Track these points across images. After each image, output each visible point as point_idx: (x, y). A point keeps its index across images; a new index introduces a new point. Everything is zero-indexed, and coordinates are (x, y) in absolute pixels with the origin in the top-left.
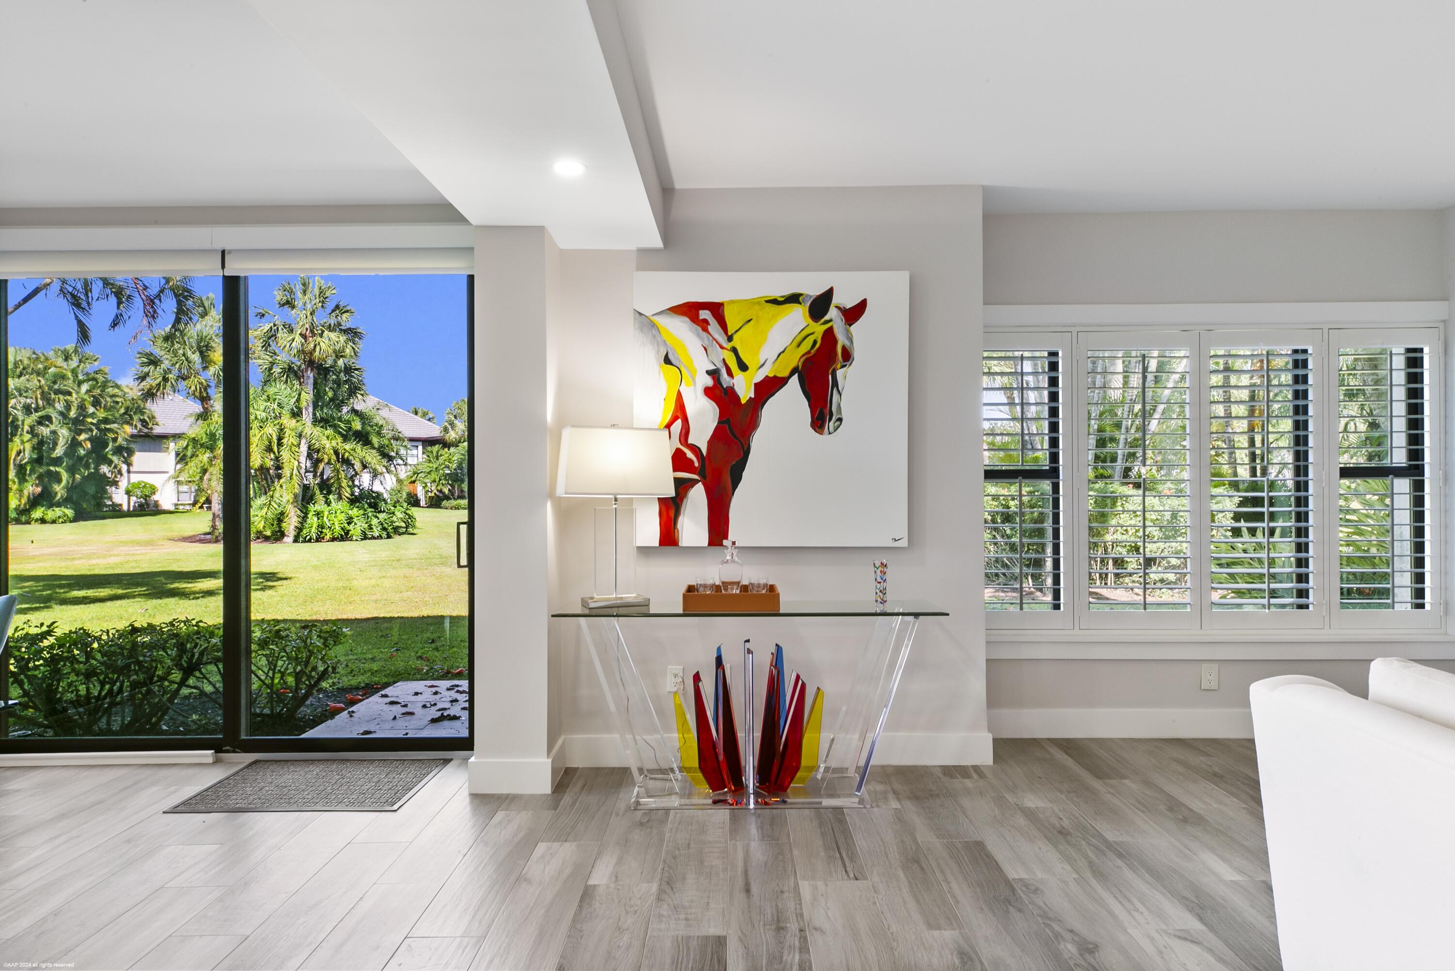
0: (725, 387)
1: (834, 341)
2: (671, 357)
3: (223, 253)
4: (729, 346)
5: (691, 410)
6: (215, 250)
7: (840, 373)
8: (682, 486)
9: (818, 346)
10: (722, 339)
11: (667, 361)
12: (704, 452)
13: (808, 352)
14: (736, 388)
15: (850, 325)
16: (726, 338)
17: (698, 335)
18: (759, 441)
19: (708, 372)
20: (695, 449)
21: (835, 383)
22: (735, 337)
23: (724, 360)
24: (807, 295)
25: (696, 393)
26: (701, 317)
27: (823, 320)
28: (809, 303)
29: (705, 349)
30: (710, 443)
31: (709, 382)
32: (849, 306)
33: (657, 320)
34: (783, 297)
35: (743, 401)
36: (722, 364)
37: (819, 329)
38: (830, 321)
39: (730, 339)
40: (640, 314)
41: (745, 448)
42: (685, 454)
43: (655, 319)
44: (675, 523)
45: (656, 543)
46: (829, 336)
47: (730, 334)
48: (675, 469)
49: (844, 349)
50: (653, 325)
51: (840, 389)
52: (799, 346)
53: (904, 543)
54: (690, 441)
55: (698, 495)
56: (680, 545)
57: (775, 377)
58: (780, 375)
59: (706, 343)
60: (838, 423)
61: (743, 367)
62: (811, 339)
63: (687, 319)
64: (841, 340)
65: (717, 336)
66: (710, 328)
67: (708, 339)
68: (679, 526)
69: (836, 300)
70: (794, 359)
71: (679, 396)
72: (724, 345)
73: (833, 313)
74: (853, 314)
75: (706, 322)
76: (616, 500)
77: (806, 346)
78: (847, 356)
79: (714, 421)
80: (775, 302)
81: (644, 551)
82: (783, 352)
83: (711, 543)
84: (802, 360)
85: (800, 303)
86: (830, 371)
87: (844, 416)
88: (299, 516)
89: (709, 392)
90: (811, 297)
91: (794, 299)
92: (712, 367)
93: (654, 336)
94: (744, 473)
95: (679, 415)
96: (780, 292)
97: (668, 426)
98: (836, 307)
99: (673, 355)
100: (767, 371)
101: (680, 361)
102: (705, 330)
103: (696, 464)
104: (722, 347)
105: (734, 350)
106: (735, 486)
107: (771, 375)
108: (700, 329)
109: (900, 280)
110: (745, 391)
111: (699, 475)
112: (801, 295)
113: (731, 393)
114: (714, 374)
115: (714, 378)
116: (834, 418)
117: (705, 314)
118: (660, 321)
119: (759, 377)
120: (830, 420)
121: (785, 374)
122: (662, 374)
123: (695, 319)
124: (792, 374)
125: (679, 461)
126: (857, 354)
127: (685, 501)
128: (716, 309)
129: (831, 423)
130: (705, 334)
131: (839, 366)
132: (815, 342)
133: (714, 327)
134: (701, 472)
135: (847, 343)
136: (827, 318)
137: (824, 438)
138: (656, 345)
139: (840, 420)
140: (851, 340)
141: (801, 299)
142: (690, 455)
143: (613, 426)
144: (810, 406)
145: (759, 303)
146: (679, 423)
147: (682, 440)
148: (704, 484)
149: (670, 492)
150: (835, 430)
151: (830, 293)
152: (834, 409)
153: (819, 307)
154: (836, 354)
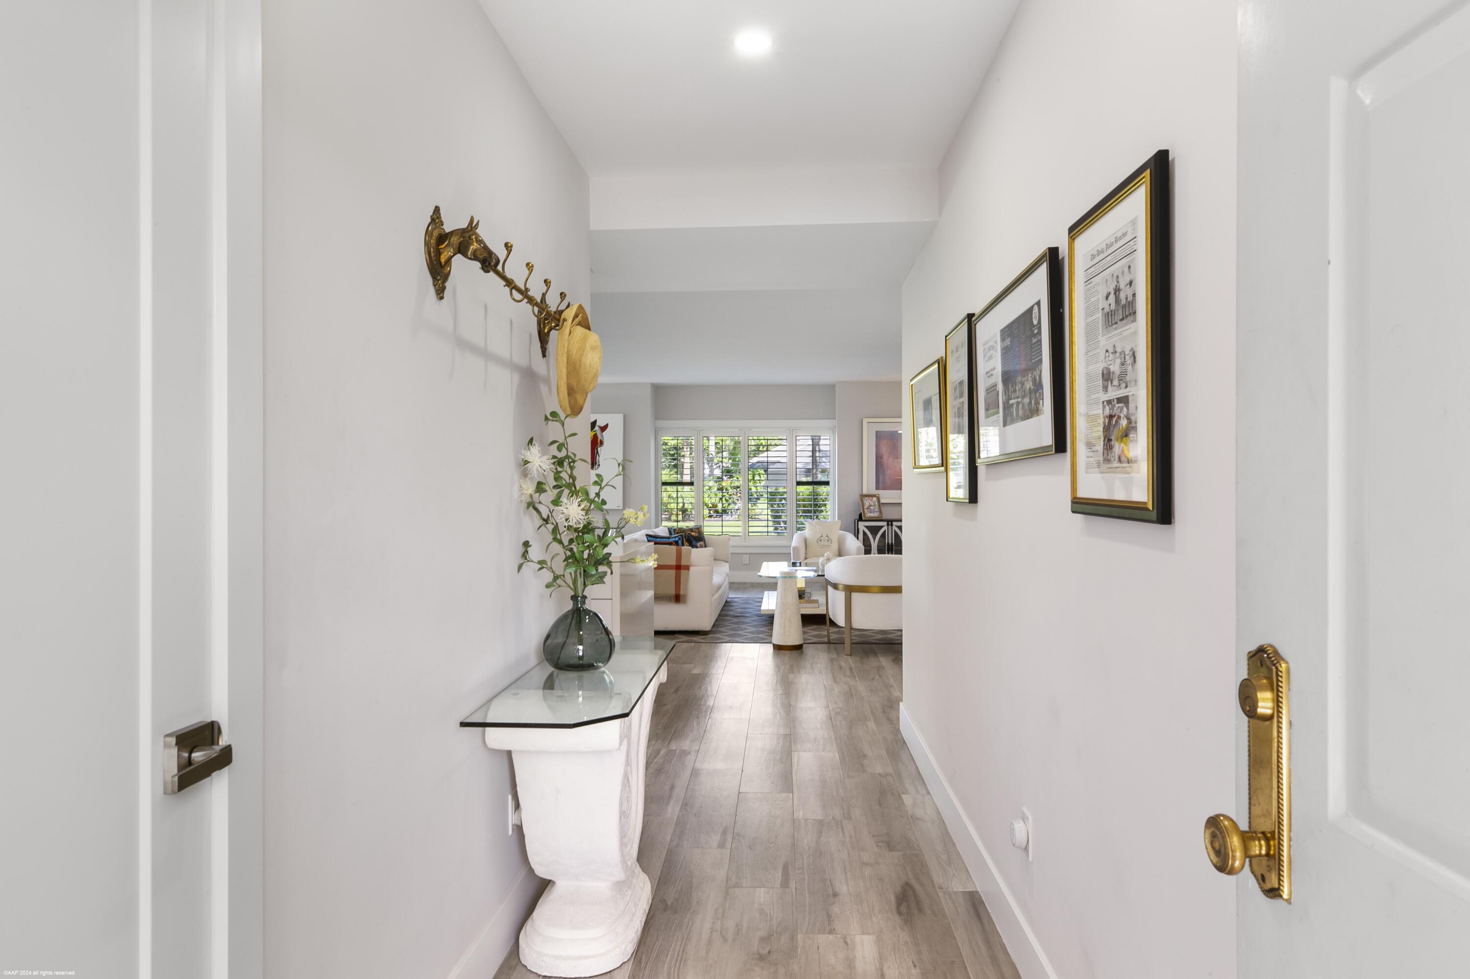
1: (598, 438)
7: (599, 449)
15: (603, 432)
21: (597, 452)
32: (603, 425)
37: (592, 434)
38: (596, 431)
46: (596, 436)
49: (601, 440)
51: (600, 454)
62: (591, 438)
64: (600, 437)
69: (598, 424)
73: (597, 428)
74: (604, 428)
78: (602, 443)
86: (596, 448)
87: (600, 463)
98: (598, 426)
109: (620, 417)
116: (597, 464)
135: (602, 439)
136: (595, 430)
139: (599, 465)
140: (603, 437)
150: (598, 468)
151: (595, 421)
152: (597, 461)
153: (592, 426)
154: (598, 443)
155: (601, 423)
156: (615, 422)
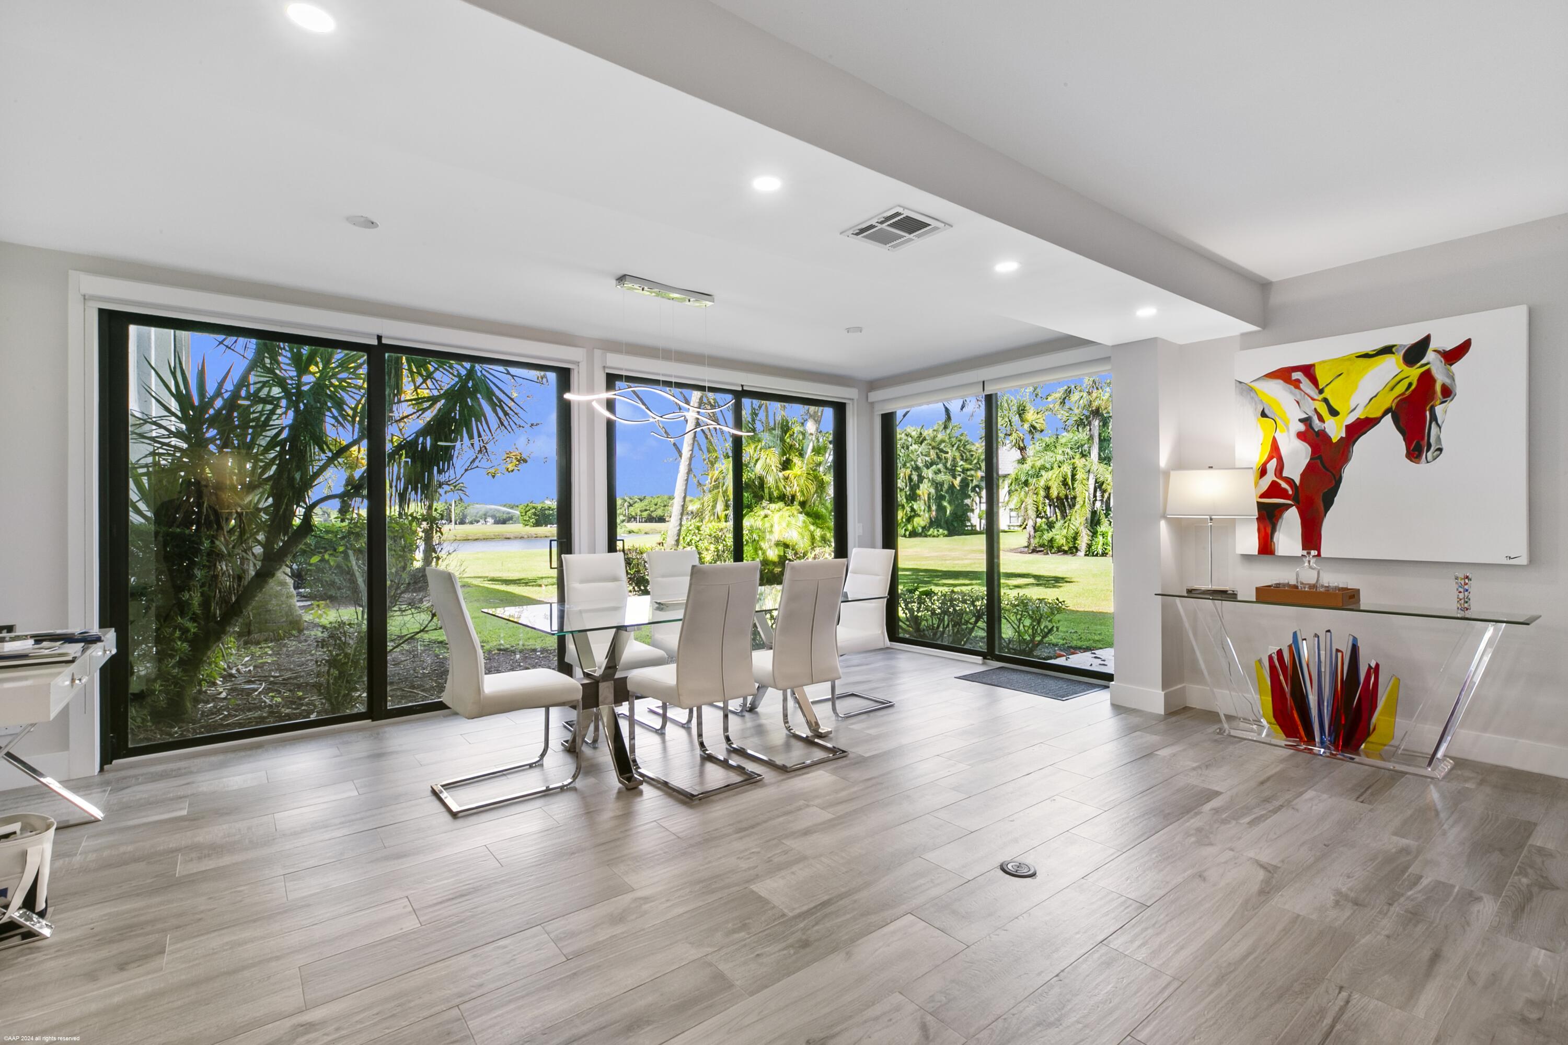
0: (1316, 430)
1: (1432, 381)
2: (1267, 412)
3: (984, 382)
4: (1321, 397)
5: (1284, 451)
6: (979, 382)
7: (1439, 409)
8: (1276, 509)
9: (1413, 387)
10: (1313, 392)
11: (1264, 415)
12: (1297, 482)
13: (1403, 394)
14: (1327, 430)
15: (1451, 365)
16: (1317, 391)
17: (1291, 392)
18: (1349, 472)
19: (1301, 420)
20: (1289, 481)
21: (1434, 418)
22: (1326, 390)
23: (1315, 409)
24: (1401, 346)
25: (1289, 436)
26: (1293, 378)
27: (1419, 364)
28: (1403, 351)
29: (1298, 402)
30: (1303, 475)
31: (1302, 427)
32: (1449, 347)
33: (1255, 385)
34: (1374, 351)
35: (1334, 440)
36: (1314, 413)
37: (1414, 373)
38: (1428, 364)
39: (1321, 392)
40: (1240, 382)
41: (1337, 478)
42: (1279, 485)
43: (1253, 385)
44: (1272, 538)
46: (1427, 379)
47: (1321, 387)
49: (1444, 387)
50: (1251, 389)
51: (1440, 422)
52: (1392, 389)
53: (1524, 561)
54: (1284, 475)
55: (1292, 514)
56: (1276, 554)
57: (1367, 418)
58: (1372, 416)
59: (1298, 398)
60: (1438, 452)
61: (1334, 412)
62: (1405, 383)
63: (1281, 381)
64: (1440, 378)
65: (1308, 391)
66: (1301, 386)
67: (1301, 394)
68: (1275, 540)
69: (1433, 345)
70: (1388, 400)
71: (1274, 441)
72: (1316, 397)
73: (1430, 357)
74: (1453, 356)
75: (1298, 381)
76: (1211, 519)
77: (1401, 388)
78: (1447, 392)
79: (1306, 458)
80: (1366, 356)
82: (1375, 396)
84: (1396, 401)
85: (1393, 353)
86: (1428, 408)
87: (1444, 446)
88: (1088, 536)
89: (1301, 436)
90: (1405, 346)
91: (1388, 350)
92: (1304, 416)
93: (1252, 398)
94: (1335, 499)
95: (1274, 455)
96: (1369, 348)
97: (1264, 464)
98: (1435, 351)
99: (1269, 410)
100: (1359, 414)
101: (1274, 414)
102: (1298, 387)
103: (1290, 492)
104: (1313, 399)
105: (1326, 401)
106: (1327, 508)
107: (1362, 417)
108: (1292, 387)
109: (1515, 316)
110: (1336, 432)
111: (1293, 500)
112: (1394, 346)
113: (1323, 435)
114: (1306, 421)
115: (1305, 425)
116: (1432, 449)
117: (1296, 375)
118: (1259, 386)
119: (1351, 419)
120: (1428, 450)
121: (1378, 414)
122: (1259, 425)
123: (1288, 380)
124: (1385, 414)
126: (1460, 389)
127: (1280, 520)
128: (1308, 371)
129: (1429, 454)
130: (1297, 391)
131: (1438, 402)
132: (1410, 385)
133: (1306, 384)
134: (1296, 498)
135: (1448, 381)
136: (1423, 361)
137: (1422, 467)
138: (1254, 404)
139: (1440, 450)
140: (1452, 378)
141: (1394, 350)
142: (1284, 485)
143: (1210, 467)
144: (1404, 440)
145: (1349, 359)
146: (1274, 461)
147: (1278, 474)
148: (1298, 508)
150: (1435, 459)
151: (1427, 340)
152: (1432, 440)
153: (1415, 353)
154: (1434, 392)
155: (1444, 340)
156: (1496, 331)
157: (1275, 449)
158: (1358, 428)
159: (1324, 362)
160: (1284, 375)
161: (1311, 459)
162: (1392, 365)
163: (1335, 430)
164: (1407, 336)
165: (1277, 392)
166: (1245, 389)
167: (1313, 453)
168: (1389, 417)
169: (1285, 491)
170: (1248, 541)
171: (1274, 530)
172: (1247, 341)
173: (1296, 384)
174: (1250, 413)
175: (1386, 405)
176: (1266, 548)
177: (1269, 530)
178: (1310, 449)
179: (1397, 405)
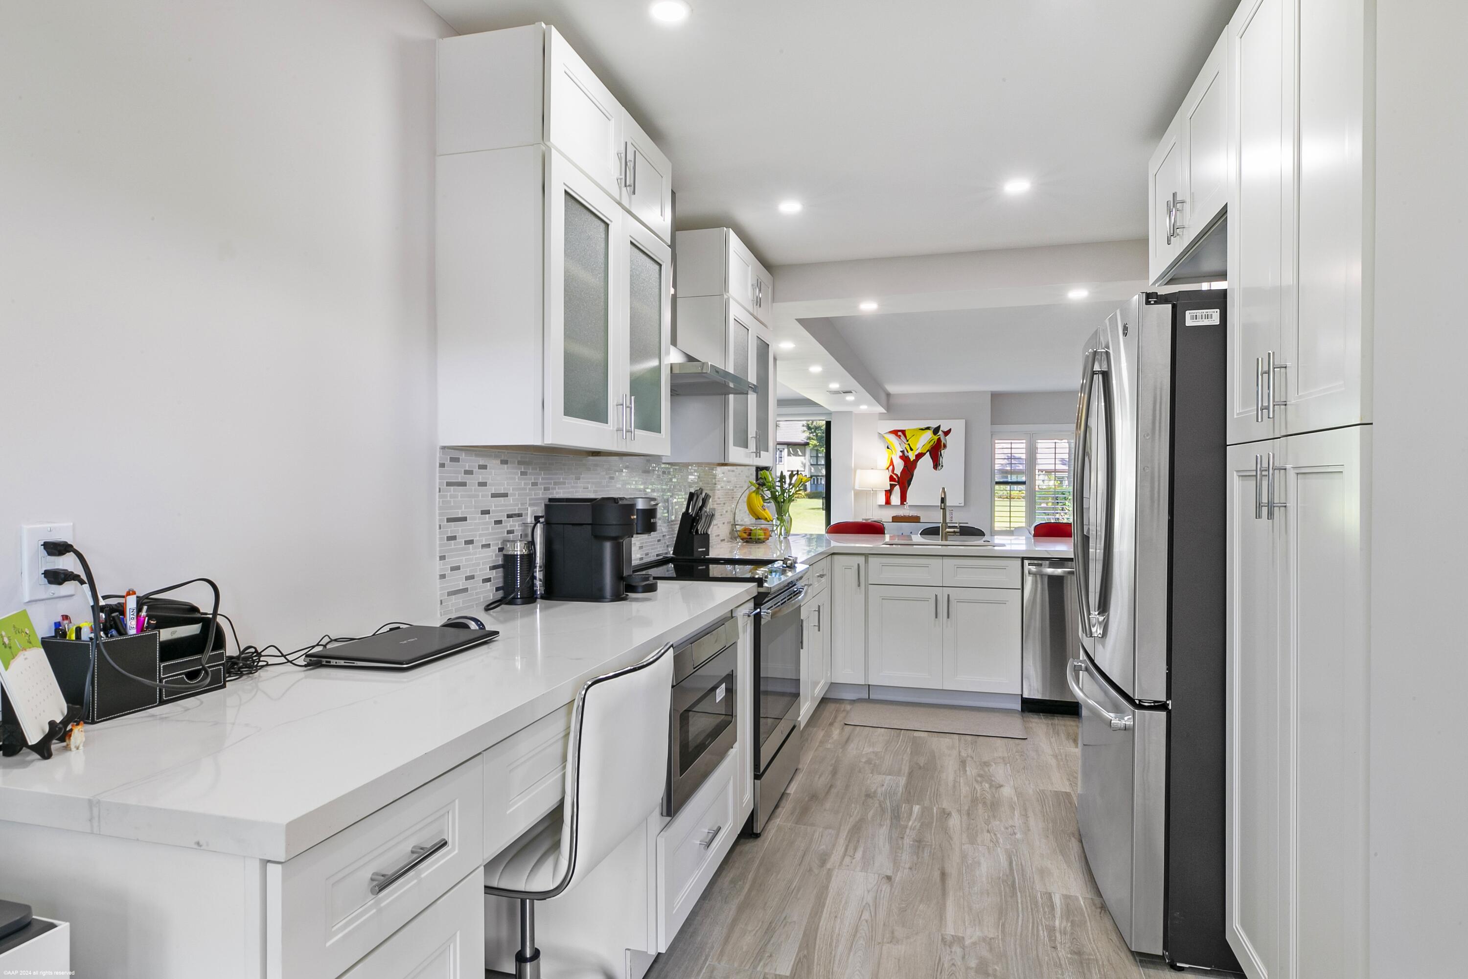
0: (906, 456)
1: (941, 441)
4: (907, 443)
5: (895, 463)
7: (942, 451)
8: (892, 486)
9: (935, 443)
10: (905, 441)
11: (888, 448)
12: (899, 476)
13: (932, 445)
14: (909, 456)
15: (946, 436)
17: (898, 440)
18: (916, 472)
19: (901, 451)
20: (897, 475)
21: (941, 455)
22: (909, 441)
23: (905, 447)
25: (897, 458)
28: (933, 430)
29: (900, 444)
30: (901, 473)
31: (901, 454)
32: (946, 430)
34: (924, 428)
35: (912, 460)
36: (905, 449)
37: (936, 438)
38: (939, 435)
39: (908, 441)
40: (880, 434)
41: (912, 475)
42: (893, 476)
43: (884, 435)
44: (890, 498)
45: (884, 504)
46: (939, 440)
47: (907, 439)
48: (890, 481)
49: (944, 444)
50: (883, 437)
52: (929, 443)
53: (963, 505)
54: (895, 472)
55: (897, 489)
57: (922, 453)
58: (923, 452)
59: (900, 442)
61: (912, 450)
62: (933, 441)
63: (894, 435)
64: (943, 441)
65: (903, 440)
66: (901, 438)
69: (941, 429)
70: (928, 447)
71: (892, 458)
73: (940, 433)
74: (947, 433)
75: (900, 436)
76: (873, 490)
77: (932, 443)
78: (945, 446)
79: (902, 466)
80: (922, 429)
81: (880, 506)
82: (924, 445)
83: (901, 504)
85: (930, 430)
86: (939, 451)
87: (944, 464)
89: (901, 457)
90: (933, 428)
91: (928, 428)
92: (902, 450)
93: (883, 440)
94: (912, 482)
97: (888, 469)
98: (941, 431)
99: (890, 446)
100: (919, 451)
101: (892, 448)
102: (900, 438)
103: (897, 479)
104: (905, 444)
105: (909, 444)
106: (909, 486)
107: (920, 452)
108: (898, 438)
109: (962, 423)
110: (912, 458)
112: (930, 427)
113: (908, 458)
114: (902, 452)
117: (900, 433)
118: (886, 436)
119: (917, 453)
120: (939, 466)
121: (925, 452)
122: (886, 452)
123: (897, 435)
124: (927, 452)
125: (891, 478)
126: (948, 445)
127: (893, 491)
128: (903, 432)
133: (903, 437)
134: (899, 482)
135: (945, 442)
136: (938, 434)
137: (938, 471)
139: (942, 466)
142: (895, 477)
143: (872, 469)
144: (933, 462)
145: (917, 430)
146: (891, 467)
147: (892, 472)
148: (899, 486)
149: (889, 488)
150: (941, 469)
151: (939, 427)
152: (940, 462)
153: (936, 431)
154: (941, 446)
155: (944, 428)
156: (957, 427)
157: (892, 463)
158: (919, 456)
159: (909, 430)
160: (895, 432)
161: (904, 467)
162: (930, 433)
163: (912, 456)
164: (934, 424)
165: (892, 439)
166: (881, 437)
167: (905, 464)
168: (928, 453)
169: (895, 479)
170: (882, 500)
171: (890, 495)
172: (881, 416)
173: (899, 437)
174: (883, 447)
175: (927, 449)
176: (888, 502)
177: (889, 495)
178: (903, 463)
179: (931, 448)
